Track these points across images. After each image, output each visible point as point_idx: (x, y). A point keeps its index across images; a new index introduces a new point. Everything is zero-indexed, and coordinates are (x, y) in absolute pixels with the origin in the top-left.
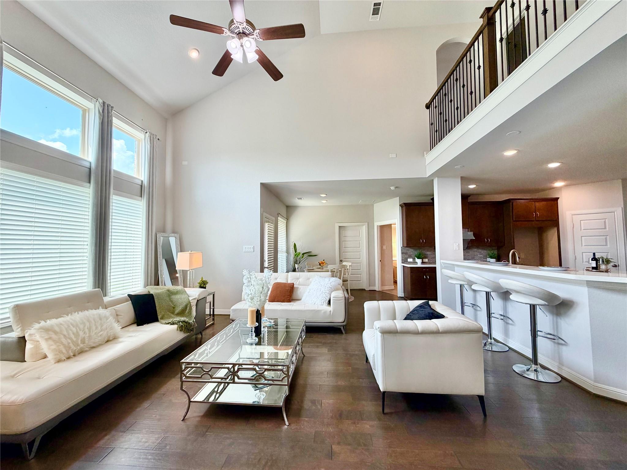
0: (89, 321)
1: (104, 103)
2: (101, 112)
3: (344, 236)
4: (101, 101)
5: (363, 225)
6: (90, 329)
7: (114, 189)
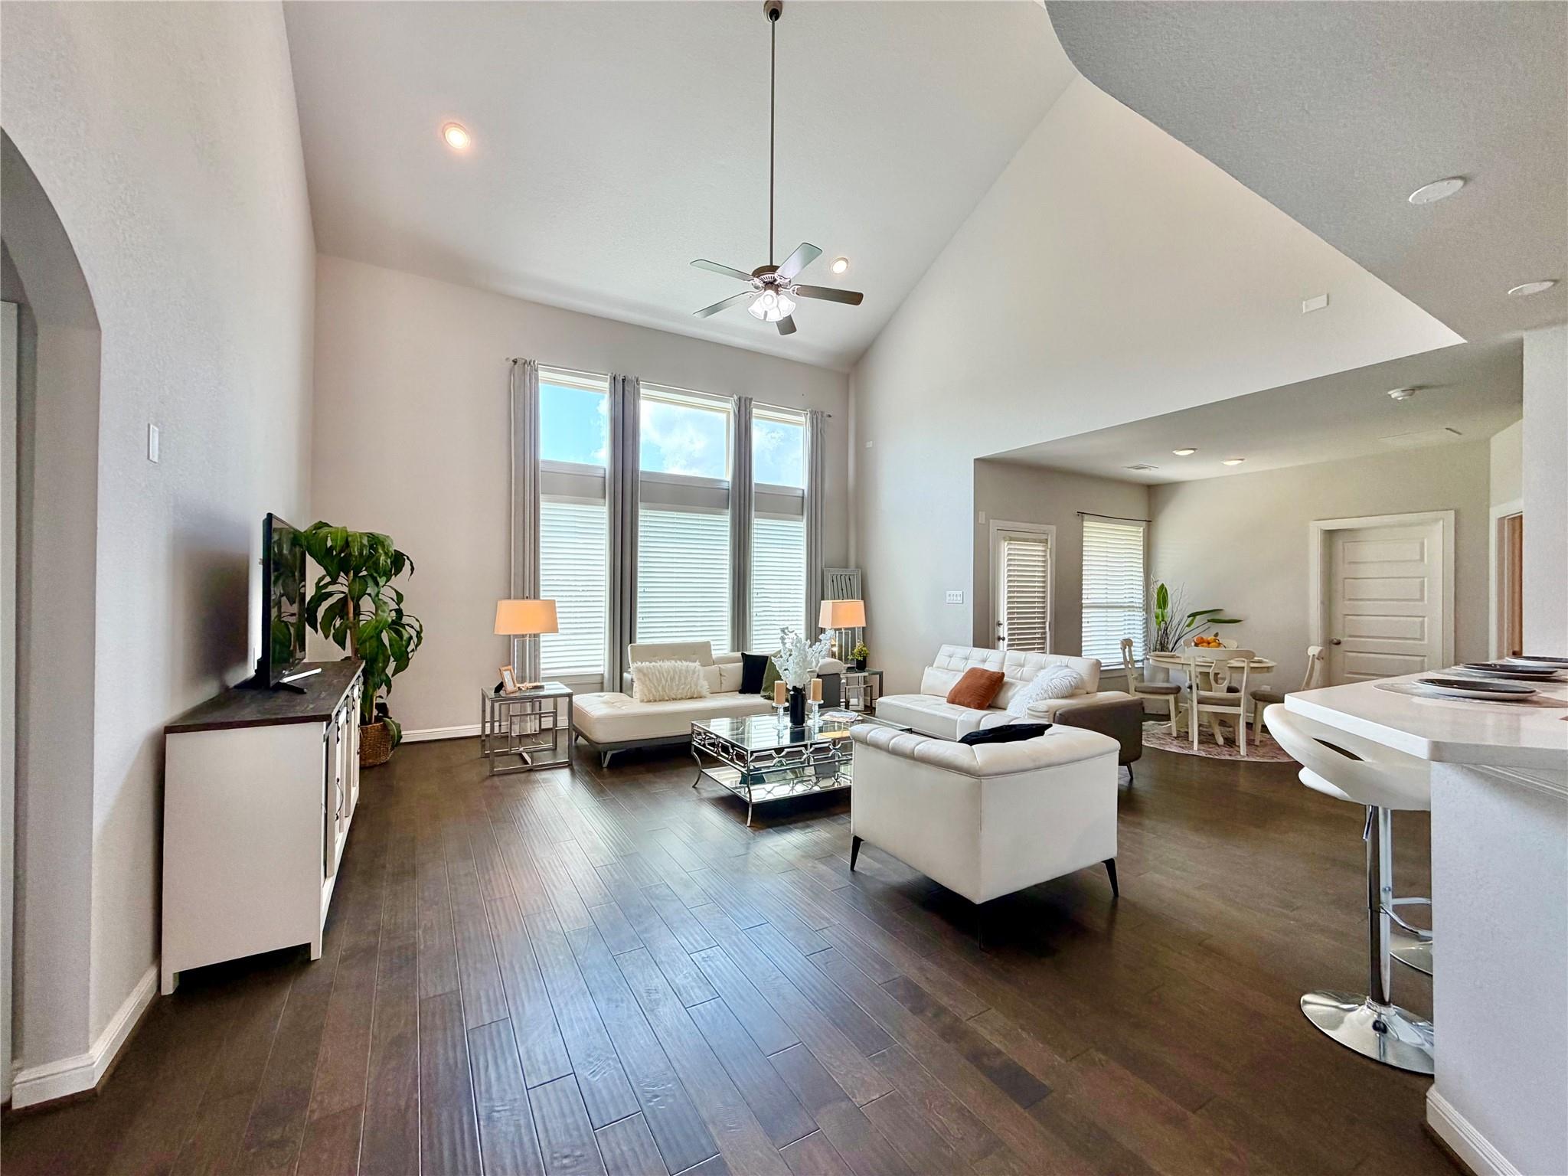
0: (675, 671)
1: (740, 399)
2: (737, 412)
3: (1350, 563)
4: (736, 397)
5: (1436, 520)
6: (672, 679)
7: (755, 511)
